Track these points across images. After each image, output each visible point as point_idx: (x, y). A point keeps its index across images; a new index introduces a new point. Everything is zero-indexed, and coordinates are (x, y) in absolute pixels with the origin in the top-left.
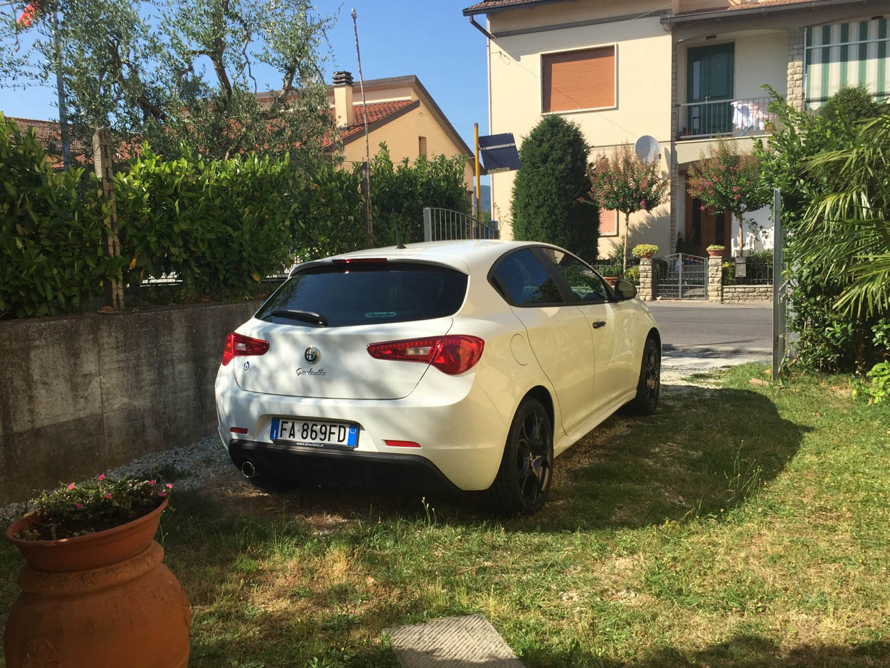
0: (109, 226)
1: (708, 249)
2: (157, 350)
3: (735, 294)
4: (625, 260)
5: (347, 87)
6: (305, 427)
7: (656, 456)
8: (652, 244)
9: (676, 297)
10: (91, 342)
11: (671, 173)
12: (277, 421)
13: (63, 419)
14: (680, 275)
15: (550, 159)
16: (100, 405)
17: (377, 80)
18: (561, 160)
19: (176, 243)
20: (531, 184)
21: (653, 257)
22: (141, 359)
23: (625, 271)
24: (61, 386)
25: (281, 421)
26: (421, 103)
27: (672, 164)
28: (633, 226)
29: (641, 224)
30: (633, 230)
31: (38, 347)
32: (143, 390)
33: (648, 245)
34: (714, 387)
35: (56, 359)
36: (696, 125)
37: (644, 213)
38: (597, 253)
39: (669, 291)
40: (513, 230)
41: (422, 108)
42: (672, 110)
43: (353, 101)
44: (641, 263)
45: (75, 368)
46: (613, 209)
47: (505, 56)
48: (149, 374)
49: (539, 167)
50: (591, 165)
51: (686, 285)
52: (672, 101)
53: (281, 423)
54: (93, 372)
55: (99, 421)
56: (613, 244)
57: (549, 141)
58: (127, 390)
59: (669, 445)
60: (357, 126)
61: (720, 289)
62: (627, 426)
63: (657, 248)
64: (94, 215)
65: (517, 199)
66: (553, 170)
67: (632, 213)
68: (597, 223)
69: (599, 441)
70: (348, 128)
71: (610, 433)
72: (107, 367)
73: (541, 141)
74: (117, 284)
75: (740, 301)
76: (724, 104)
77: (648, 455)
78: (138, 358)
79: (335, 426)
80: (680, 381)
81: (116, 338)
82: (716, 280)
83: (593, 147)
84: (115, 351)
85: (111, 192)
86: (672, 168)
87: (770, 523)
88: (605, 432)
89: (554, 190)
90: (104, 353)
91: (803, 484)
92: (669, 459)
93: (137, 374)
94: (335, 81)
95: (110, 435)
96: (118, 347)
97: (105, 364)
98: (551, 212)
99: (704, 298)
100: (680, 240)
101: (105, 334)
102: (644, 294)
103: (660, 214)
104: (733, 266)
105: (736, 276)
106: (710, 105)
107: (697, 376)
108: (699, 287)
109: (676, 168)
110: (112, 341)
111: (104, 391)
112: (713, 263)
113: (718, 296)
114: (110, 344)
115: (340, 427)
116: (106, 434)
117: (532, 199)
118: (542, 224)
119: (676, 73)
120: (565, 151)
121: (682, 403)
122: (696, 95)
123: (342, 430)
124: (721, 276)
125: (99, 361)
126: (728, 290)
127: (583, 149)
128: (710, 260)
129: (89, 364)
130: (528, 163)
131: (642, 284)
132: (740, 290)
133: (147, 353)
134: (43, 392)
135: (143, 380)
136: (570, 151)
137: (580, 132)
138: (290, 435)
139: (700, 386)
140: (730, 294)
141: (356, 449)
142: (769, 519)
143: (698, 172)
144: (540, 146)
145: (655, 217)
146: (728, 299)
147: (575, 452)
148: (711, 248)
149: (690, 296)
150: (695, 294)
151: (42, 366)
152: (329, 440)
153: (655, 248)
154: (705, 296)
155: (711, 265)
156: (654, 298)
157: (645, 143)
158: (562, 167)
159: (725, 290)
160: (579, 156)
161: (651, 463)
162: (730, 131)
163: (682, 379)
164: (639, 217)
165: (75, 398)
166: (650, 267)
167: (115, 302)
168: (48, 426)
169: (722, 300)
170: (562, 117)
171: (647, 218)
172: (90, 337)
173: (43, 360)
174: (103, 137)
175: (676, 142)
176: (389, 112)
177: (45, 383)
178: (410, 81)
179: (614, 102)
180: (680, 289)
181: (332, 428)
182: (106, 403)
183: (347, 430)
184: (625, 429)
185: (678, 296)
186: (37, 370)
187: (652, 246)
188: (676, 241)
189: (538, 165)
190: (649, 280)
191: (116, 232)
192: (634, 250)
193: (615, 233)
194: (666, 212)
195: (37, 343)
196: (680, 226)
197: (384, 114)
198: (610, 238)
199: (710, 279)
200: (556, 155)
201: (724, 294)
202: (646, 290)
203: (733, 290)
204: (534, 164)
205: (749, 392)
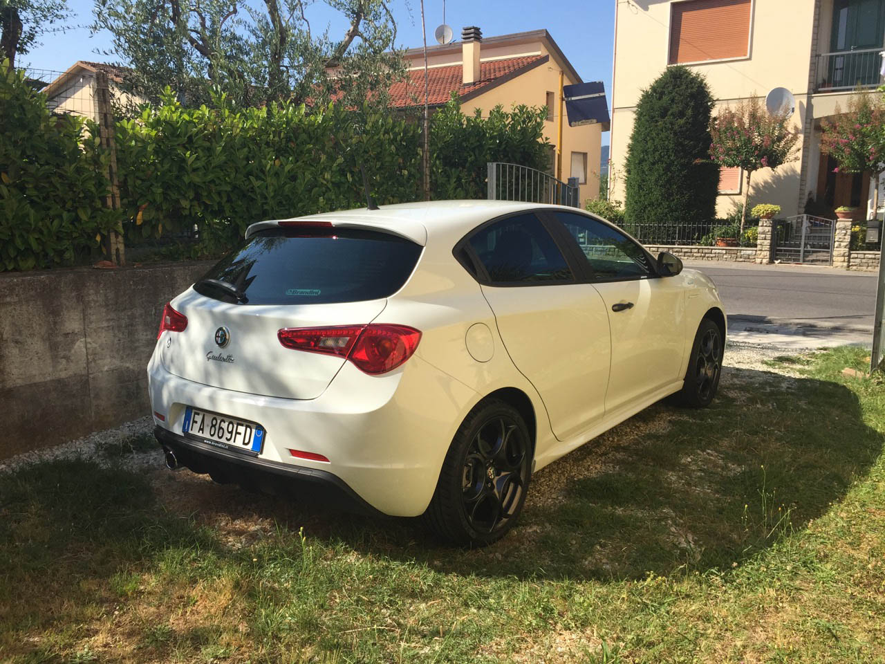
0: (107, 176)
1: (836, 211)
2: (155, 309)
3: (864, 261)
4: (743, 221)
5: (476, 42)
6: (214, 422)
7: (685, 468)
8: (774, 204)
9: (796, 261)
10: (75, 300)
11: (805, 128)
12: (190, 410)
13: (37, 380)
14: (803, 238)
15: (670, 112)
16: (85, 365)
17: (508, 36)
18: (681, 114)
19: (187, 195)
20: (648, 138)
21: (774, 217)
22: (135, 318)
23: (742, 232)
24: (37, 345)
25: (194, 411)
26: (550, 58)
27: (806, 119)
28: (757, 184)
29: (766, 182)
30: (756, 188)
31: (9, 303)
32: (137, 351)
33: (769, 205)
34: (798, 376)
35: (31, 317)
36: (838, 76)
37: (769, 172)
38: (714, 213)
39: (789, 255)
40: (626, 187)
41: (551, 63)
42: (811, 60)
43: (480, 58)
44: (760, 224)
45: (55, 326)
46: (734, 166)
47: (633, 5)
48: (145, 333)
49: (657, 121)
50: (715, 119)
51: (809, 249)
52: (812, 50)
53: (193, 414)
54: (76, 331)
55: (84, 382)
56: (734, 202)
57: (670, 93)
58: (118, 351)
59: (708, 453)
60: (484, 81)
61: (847, 254)
62: (670, 421)
63: (779, 208)
64: (90, 164)
65: (632, 154)
66: (672, 124)
67: (754, 171)
68: (716, 180)
69: (625, 441)
70: (474, 84)
71: (645, 429)
72: (93, 325)
73: (662, 94)
74: (117, 237)
75: (870, 268)
76: (872, 53)
77: (673, 466)
78: (132, 317)
79: (242, 425)
80: (760, 365)
81: (105, 296)
82: (843, 244)
83: (718, 100)
84: (104, 310)
85: (111, 140)
86: (806, 123)
87: (798, 589)
88: (638, 427)
89: (671, 146)
90: (89, 311)
91: (863, 527)
92: (699, 474)
93: (131, 334)
94: (465, 36)
95: (97, 396)
96: (107, 305)
97: (91, 323)
98: (667, 169)
99: (828, 263)
100: (810, 201)
101: (92, 291)
102: (761, 256)
103: (786, 173)
104: (865, 231)
105: (867, 241)
106: (855, 55)
107: (781, 359)
108: (823, 252)
109: (811, 123)
110: (101, 299)
111: (90, 351)
112: (840, 226)
113: (844, 261)
114: (97, 301)
115: (247, 427)
116: (92, 396)
117: (647, 155)
118: (657, 181)
119: (819, 20)
120: (687, 105)
121: (748, 395)
122: (841, 44)
123: (248, 430)
124: (849, 240)
125: (84, 319)
126: (856, 256)
127: (707, 102)
128: (838, 223)
129: (72, 323)
130: (647, 117)
131: (759, 246)
132: (870, 256)
133: (143, 311)
134: (15, 351)
135: (138, 340)
136: (692, 104)
137: (705, 84)
138: (200, 429)
139: (781, 373)
140: (858, 260)
141: (260, 456)
142: (798, 582)
143: (834, 127)
144: (660, 99)
145: (782, 175)
146: (855, 265)
147: (590, 453)
148: (840, 209)
149: (813, 261)
150: (818, 258)
151: (14, 324)
152: (234, 441)
153: (777, 208)
154: (829, 261)
155: (839, 229)
156: (771, 261)
157: (778, 96)
158: (682, 121)
159: (852, 256)
160: (701, 110)
161: (674, 479)
162: (876, 83)
163: (763, 362)
164: (763, 175)
165: (55, 358)
166: (770, 228)
167: (114, 257)
168: (20, 386)
169: (849, 266)
170: (687, 68)
171: (773, 176)
172: (73, 294)
173: (16, 317)
174: (102, 80)
175: (813, 95)
176: (516, 67)
177: (17, 342)
178: (540, 35)
179: (747, 53)
180: (802, 253)
181: (239, 427)
182: (93, 364)
183: (254, 431)
184: (666, 425)
185: (799, 260)
186: (7, 328)
187: (773, 206)
188: (805, 201)
189: (657, 119)
190: (767, 242)
191: (116, 182)
192: (753, 210)
193: (738, 191)
194: (793, 171)
195: (8, 299)
196: (812, 185)
197: (512, 69)
198: (732, 196)
199: (836, 244)
200: (675, 109)
201: (851, 260)
202: (763, 253)
203: (862, 256)
204: (653, 117)
205: (836, 385)
